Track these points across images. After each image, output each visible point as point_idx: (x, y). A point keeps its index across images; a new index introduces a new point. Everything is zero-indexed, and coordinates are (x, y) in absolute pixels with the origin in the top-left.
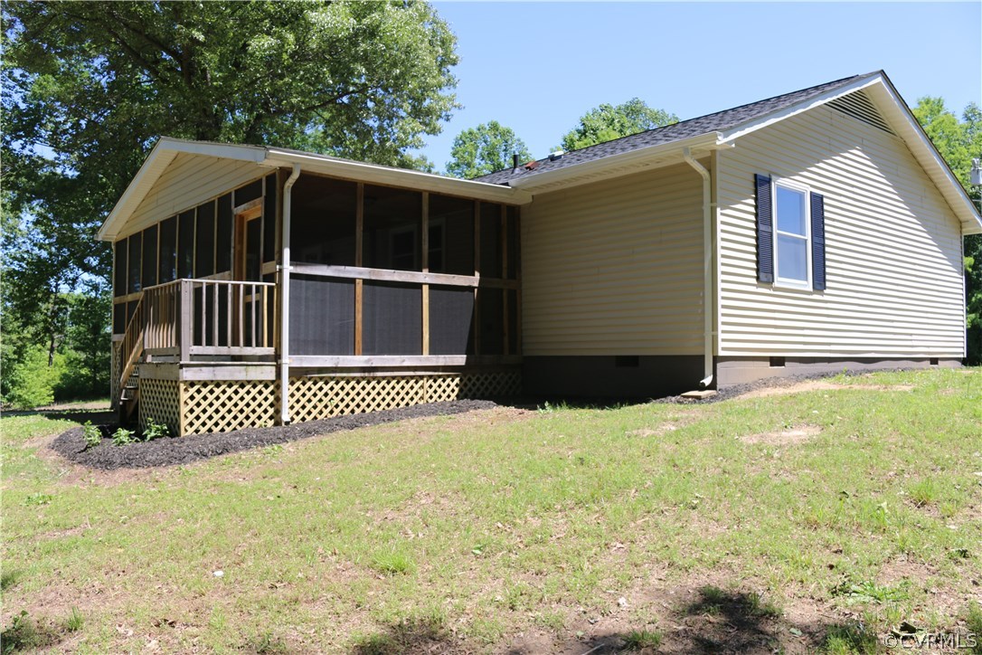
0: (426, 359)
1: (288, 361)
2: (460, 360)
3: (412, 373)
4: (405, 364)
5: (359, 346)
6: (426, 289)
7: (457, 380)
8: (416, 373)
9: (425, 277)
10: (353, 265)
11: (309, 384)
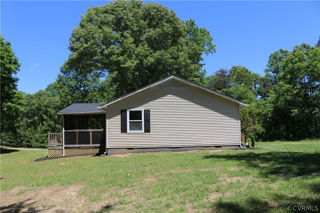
0: (91, 145)
1: (64, 146)
2: (99, 145)
3: (88, 148)
4: (87, 146)
5: (77, 143)
6: (91, 133)
7: (99, 149)
8: (89, 148)
9: (90, 130)
10: (76, 129)
11: (69, 149)
